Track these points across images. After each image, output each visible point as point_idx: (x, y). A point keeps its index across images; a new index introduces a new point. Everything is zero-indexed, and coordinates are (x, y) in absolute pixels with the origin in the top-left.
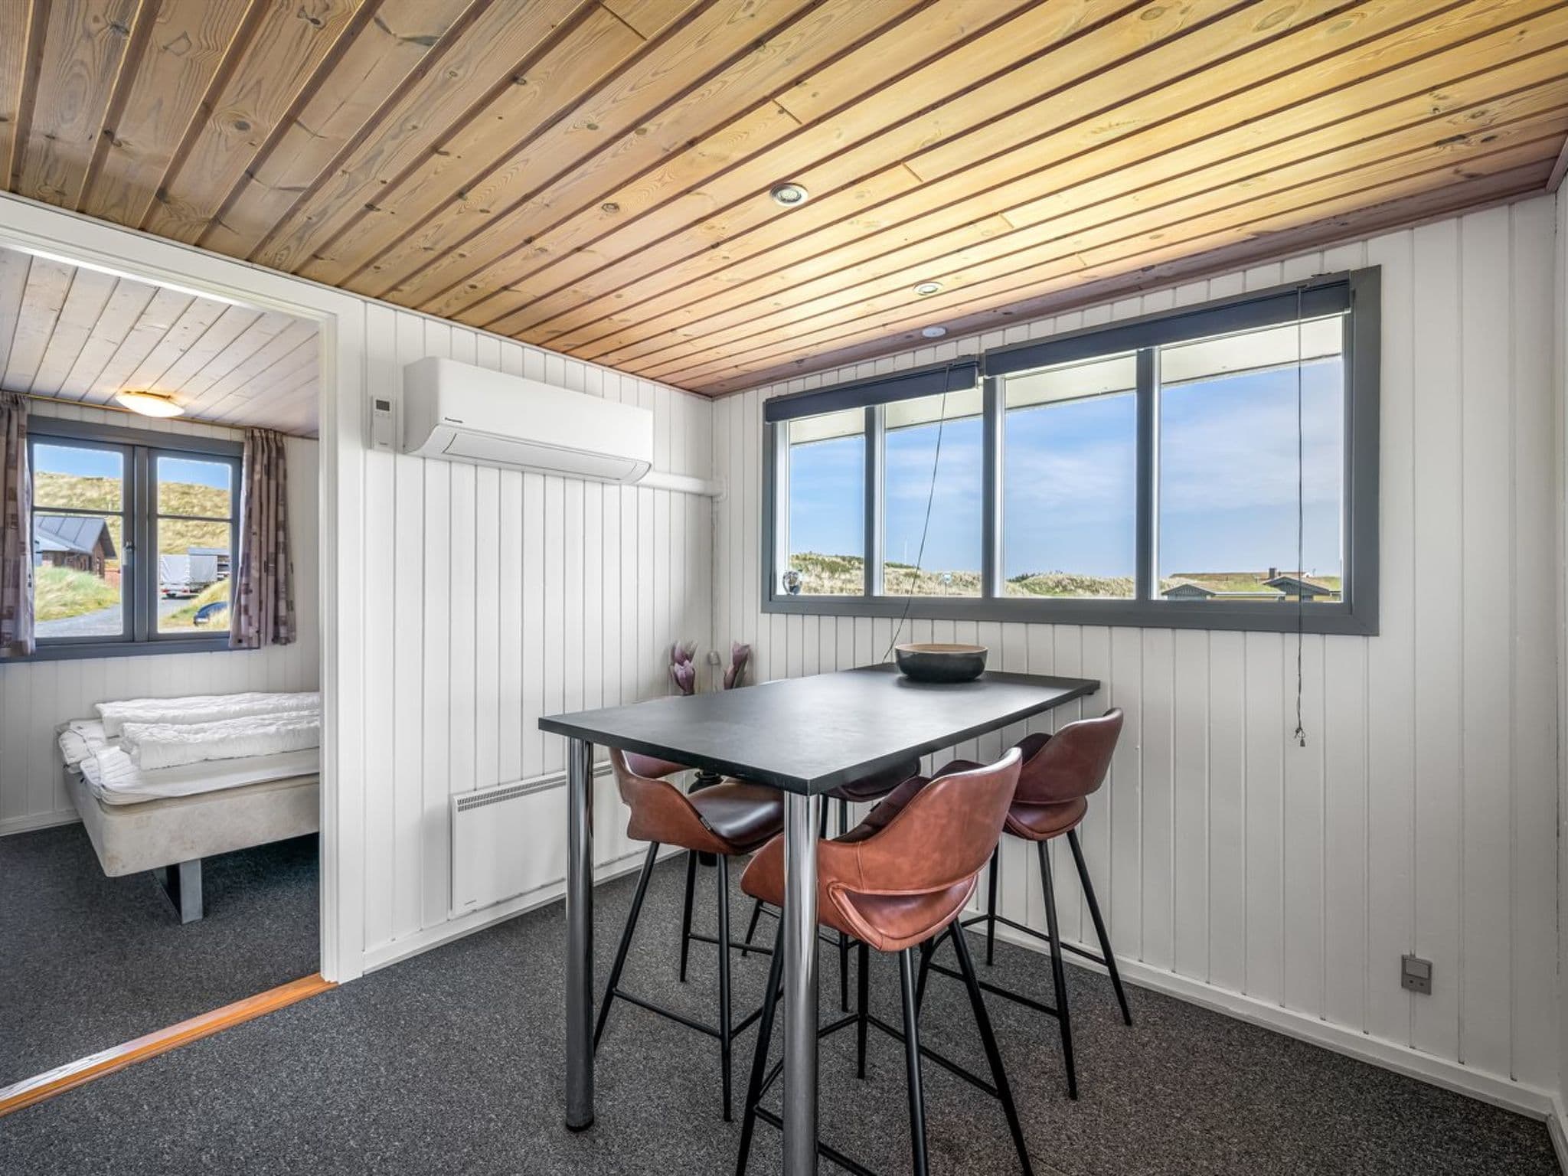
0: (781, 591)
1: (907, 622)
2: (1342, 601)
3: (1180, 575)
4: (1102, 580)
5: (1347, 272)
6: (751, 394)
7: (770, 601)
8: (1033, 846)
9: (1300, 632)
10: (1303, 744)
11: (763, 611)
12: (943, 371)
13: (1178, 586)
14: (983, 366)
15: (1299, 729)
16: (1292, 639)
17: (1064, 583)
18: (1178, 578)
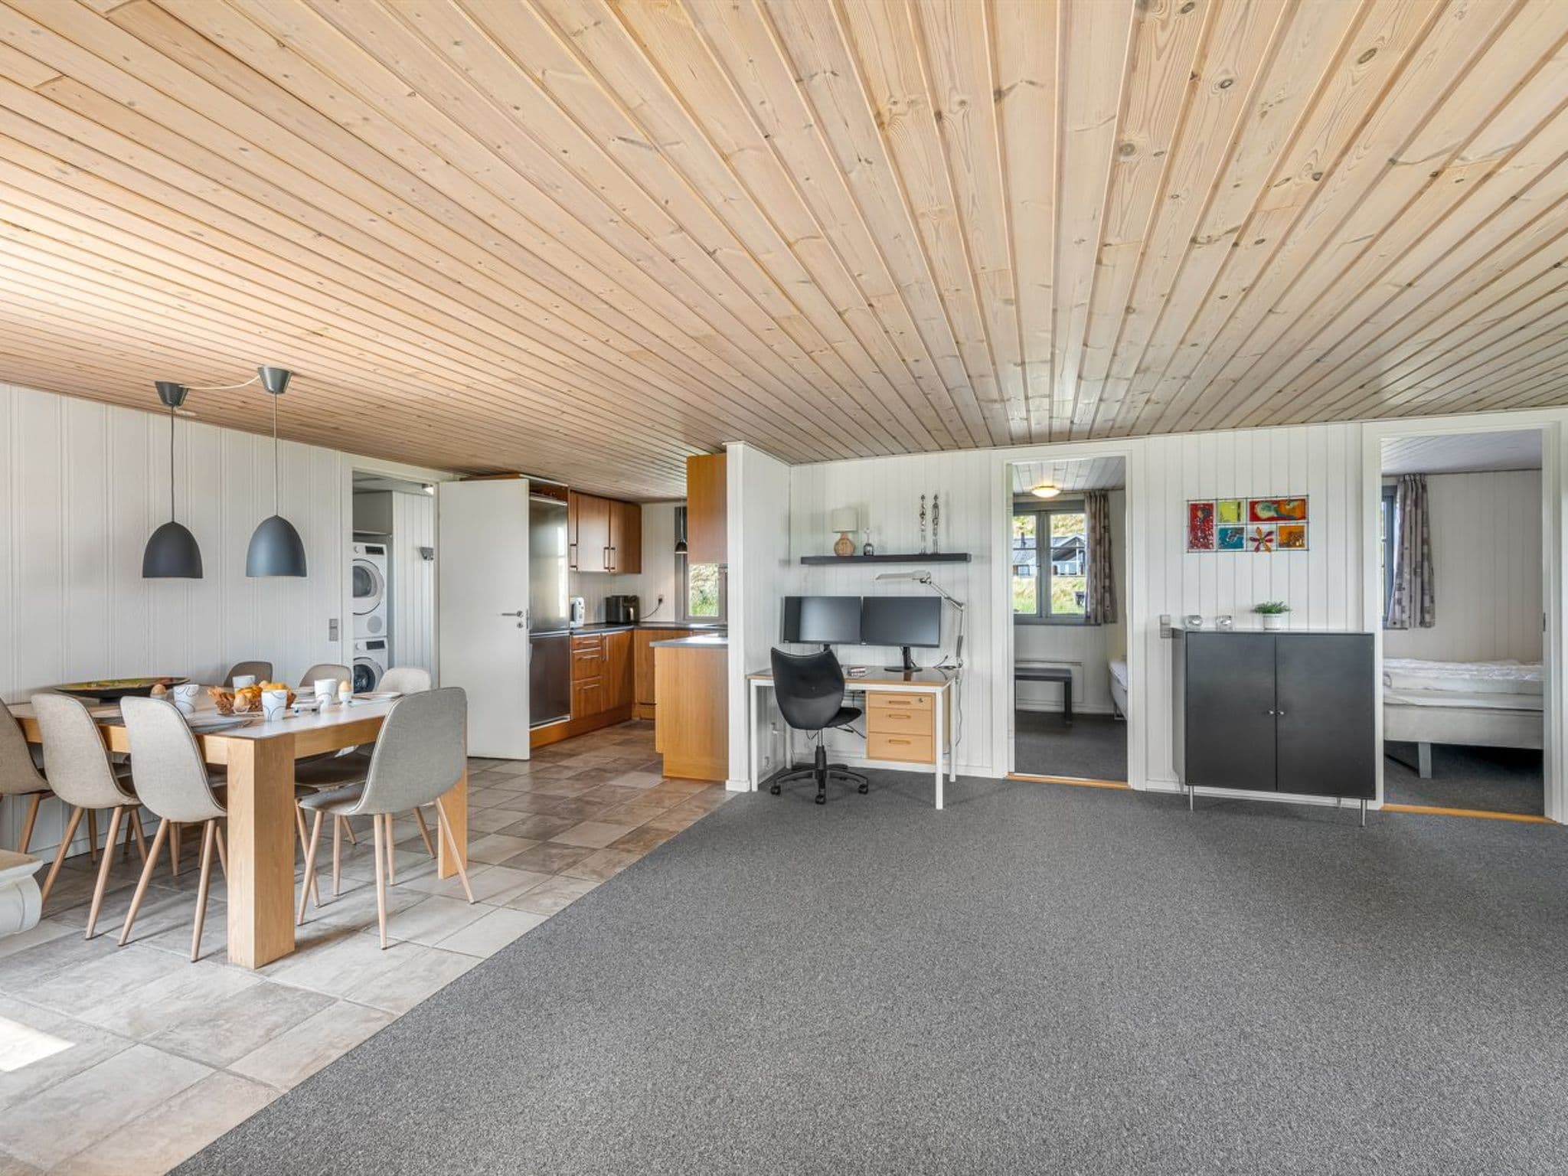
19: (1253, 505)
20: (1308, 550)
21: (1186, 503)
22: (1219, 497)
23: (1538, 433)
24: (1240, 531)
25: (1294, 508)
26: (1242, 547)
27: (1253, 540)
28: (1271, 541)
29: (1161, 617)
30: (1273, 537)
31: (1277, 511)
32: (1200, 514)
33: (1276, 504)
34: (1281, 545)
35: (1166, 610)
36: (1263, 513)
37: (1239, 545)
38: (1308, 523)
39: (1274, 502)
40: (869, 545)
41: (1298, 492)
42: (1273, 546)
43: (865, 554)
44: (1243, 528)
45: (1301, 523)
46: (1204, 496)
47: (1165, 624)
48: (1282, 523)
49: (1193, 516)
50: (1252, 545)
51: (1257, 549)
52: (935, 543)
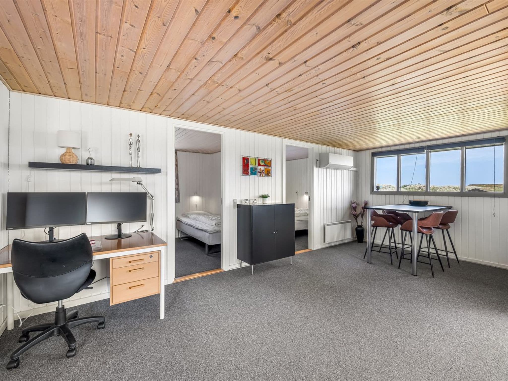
0: (375, 190)
1: (408, 196)
2: (503, 192)
3: (473, 185)
4: (438, 187)
5: (504, 136)
6: (367, 151)
7: (372, 192)
8: (441, 230)
9: (494, 197)
10: (495, 216)
11: (371, 194)
12: (417, 149)
13: (472, 189)
14: (426, 148)
15: (494, 214)
16: (493, 198)
17: (422, 188)
18: (472, 186)
19: (259, 160)
20: (271, 177)
21: (241, 157)
22: (251, 156)
23: (307, 149)
24: (256, 169)
25: (268, 163)
26: (256, 175)
27: (259, 172)
28: (263, 173)
29: (234, 200)
30: (264, 172)
31: (265, 163)
32: (245, 161)
33: (264, 161)
34: (265, 175)
35: (235, 198)
36: (262, 164)
37: (255, 174)
38: (271, 168)
39: (264, 160)
40: (91, 159)
41: (269, 158)
42: (264, 174)
43: (87, 164)
44: (256, 168)
45: (270, 168)
46: (247, 155)
47: (235, 203)
48: (266, 167)
49: (244, 162)
50: (259, 174)
51: (260, 176)
52: (138, 162)
